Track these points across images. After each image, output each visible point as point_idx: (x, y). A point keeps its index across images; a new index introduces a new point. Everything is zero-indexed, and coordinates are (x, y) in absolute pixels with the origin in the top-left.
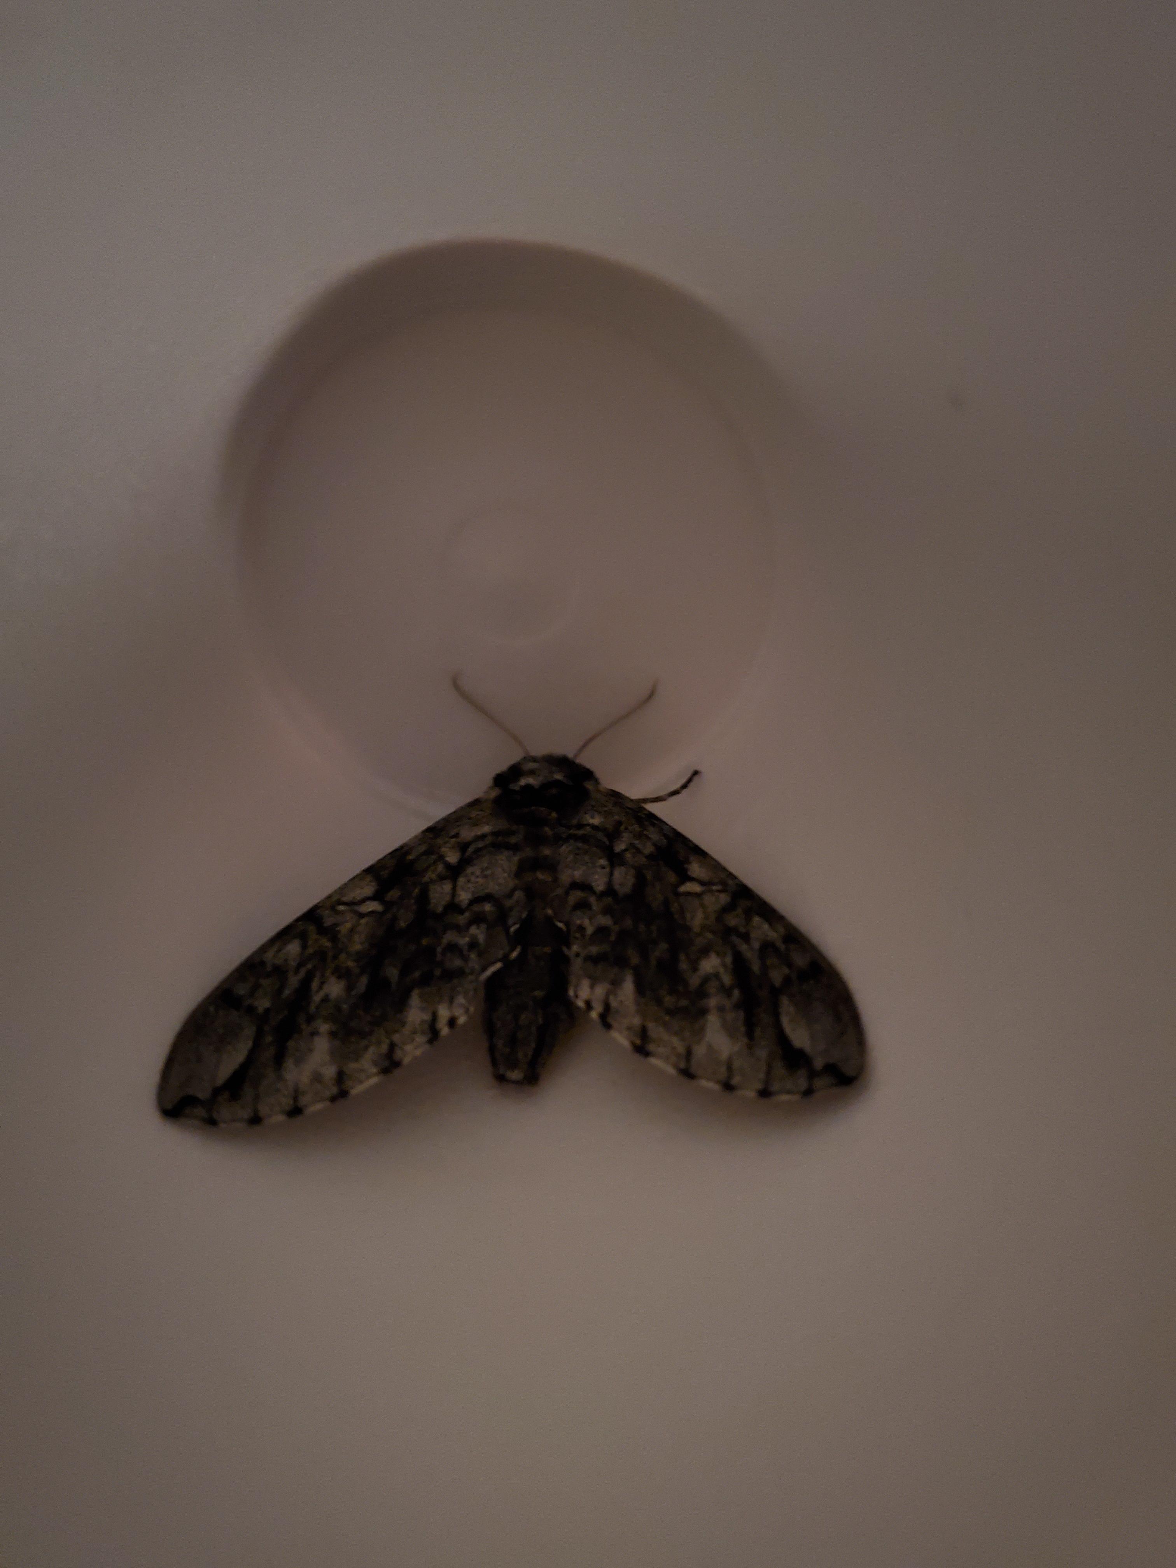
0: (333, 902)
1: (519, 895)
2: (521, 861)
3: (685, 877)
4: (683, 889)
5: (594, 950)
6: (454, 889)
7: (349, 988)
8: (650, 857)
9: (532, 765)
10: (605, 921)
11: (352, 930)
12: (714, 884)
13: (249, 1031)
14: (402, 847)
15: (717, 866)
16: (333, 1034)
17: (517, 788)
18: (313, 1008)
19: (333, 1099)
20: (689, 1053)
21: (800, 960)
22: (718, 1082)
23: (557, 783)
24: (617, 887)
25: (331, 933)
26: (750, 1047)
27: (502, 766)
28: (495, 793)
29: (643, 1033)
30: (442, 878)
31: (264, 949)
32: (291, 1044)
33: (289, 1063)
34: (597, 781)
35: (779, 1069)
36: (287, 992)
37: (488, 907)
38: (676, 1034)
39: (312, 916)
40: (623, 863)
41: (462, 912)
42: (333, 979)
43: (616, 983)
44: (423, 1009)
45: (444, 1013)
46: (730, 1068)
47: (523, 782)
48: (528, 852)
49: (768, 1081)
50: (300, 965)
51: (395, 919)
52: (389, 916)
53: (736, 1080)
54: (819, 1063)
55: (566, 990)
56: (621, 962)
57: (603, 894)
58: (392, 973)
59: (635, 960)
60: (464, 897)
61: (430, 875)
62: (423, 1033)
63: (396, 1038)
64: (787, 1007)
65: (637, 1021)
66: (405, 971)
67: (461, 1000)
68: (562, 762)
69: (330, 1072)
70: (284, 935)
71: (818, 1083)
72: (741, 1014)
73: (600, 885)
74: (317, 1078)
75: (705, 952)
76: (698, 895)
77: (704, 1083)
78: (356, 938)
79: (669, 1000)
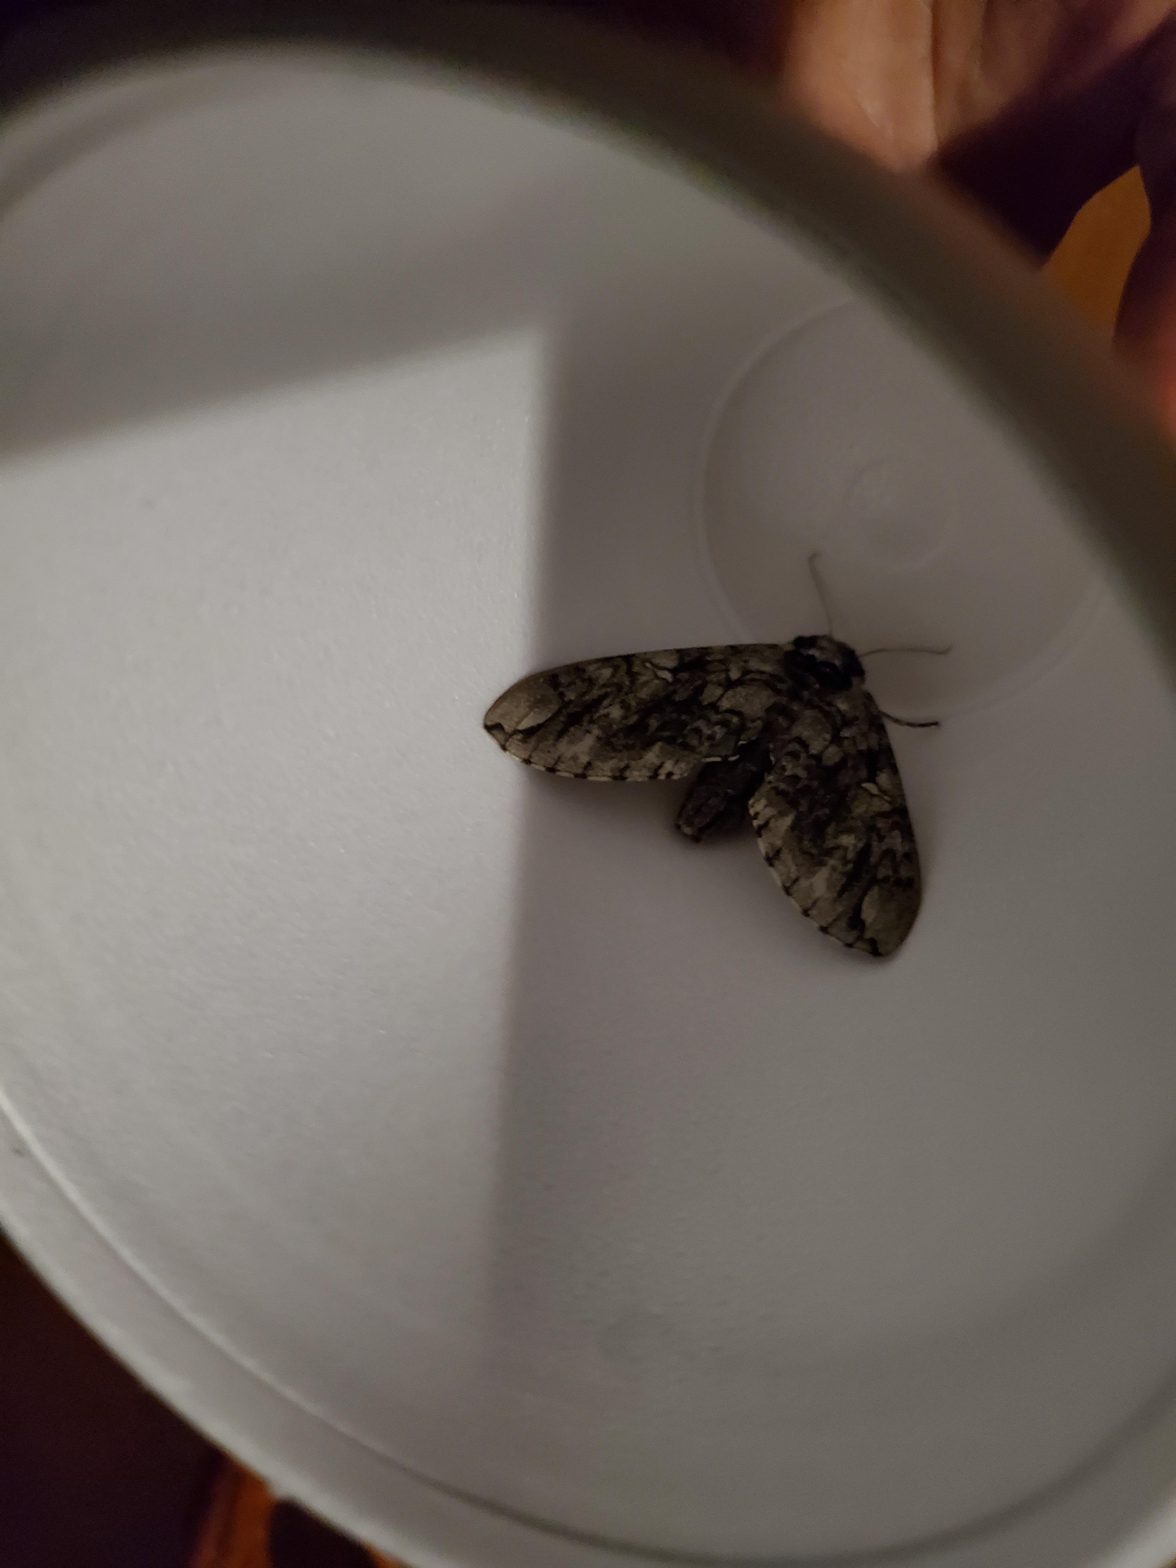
0: (646, 659)
1: (759, 723)
2: (774, 704)
3: (872, 779)
4: (865, 785)
5: (782, 786)
6: (722, 695)
7: (625, 717)
8: (861, 752)
9: (824, 644)
10: (802, 773)
11: (646, 683)
12: (886, 795)
13: (554, 707)
14: (710, 648)
15: (898, 785)
16: (599, 738)
17: (804, 653)
18: (596, 716)
19: (576, 775)
20: (796, 880)
21: (904, 873)
22: (801, 906)
23: (832, 666)
24: (824, 758)
25: (633, 676)
26: (835, 901)
27: (807, 632)
28: (790, 648)
29: (778, 852)
30: (720, 685)
31: (590, 663)
32: (572, 729)
33: (565, 740)
34: (863, 680)
35: (843, 924)
36: (587, 697)
37: (735, 720)
38: (797, 865)
39: (628, 659)
40: (840, 745)
41: (717, 712)
42: (617, 706)
43: (782, 814)
44: (658, 756)
45: (668, 766)
46: (815, 903)
47: (812, 652)
48: (784, 700)
49: (830, 925)
50: (604, 686)
51: (675, 692)
52: (672, 688)
53: (811, 912)
54: (868, 935)
55: (749, 799)
56: (794, 804)
57: (812, 756)
58: (654, 723)
59: (803, 808)
60: (725, 704)
61: (712, 677)
62: (649, 769)
63: (633, 763)
64: (875, 892)
65: (779, 843)
66: (660, 729)
67: (683, 765)
68: (849, 655)
69: (584, 759)
70: (606, 661)
71: (859, 944)
72: (844, 879)
73: (815, 748)
74: (575, 758)
75: (849, 831)
76: (873, 796)
77: (793, 901)
78: (645, 689)
79: (806, 843)
